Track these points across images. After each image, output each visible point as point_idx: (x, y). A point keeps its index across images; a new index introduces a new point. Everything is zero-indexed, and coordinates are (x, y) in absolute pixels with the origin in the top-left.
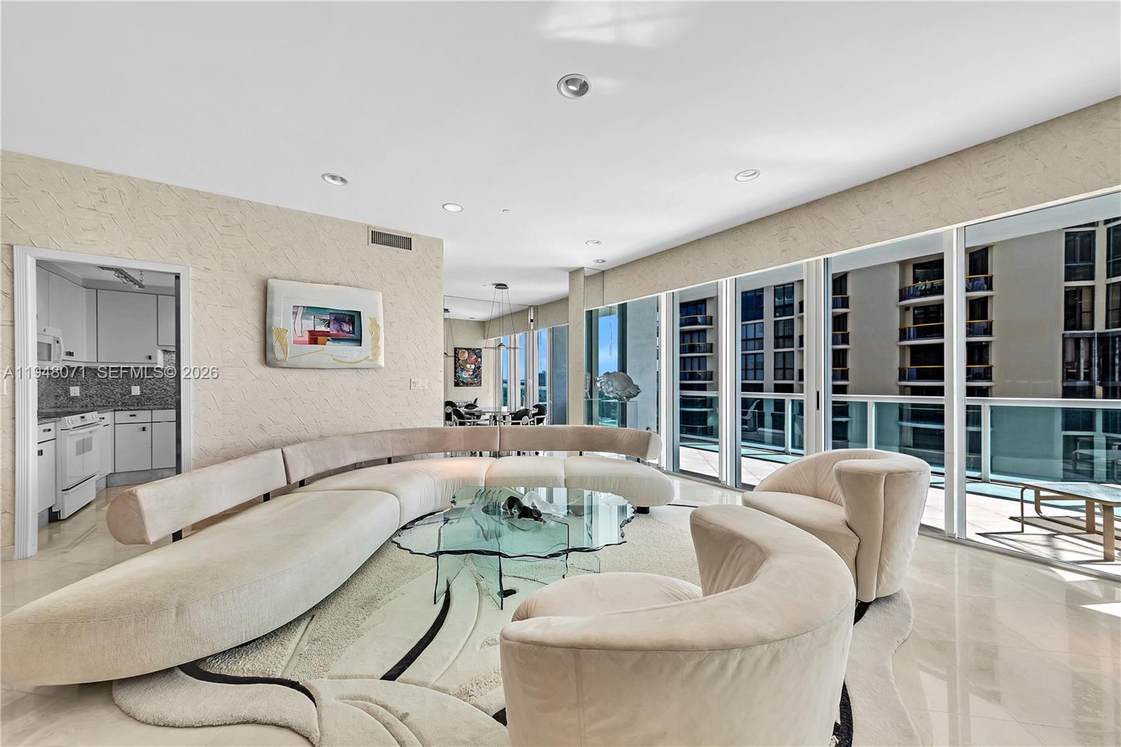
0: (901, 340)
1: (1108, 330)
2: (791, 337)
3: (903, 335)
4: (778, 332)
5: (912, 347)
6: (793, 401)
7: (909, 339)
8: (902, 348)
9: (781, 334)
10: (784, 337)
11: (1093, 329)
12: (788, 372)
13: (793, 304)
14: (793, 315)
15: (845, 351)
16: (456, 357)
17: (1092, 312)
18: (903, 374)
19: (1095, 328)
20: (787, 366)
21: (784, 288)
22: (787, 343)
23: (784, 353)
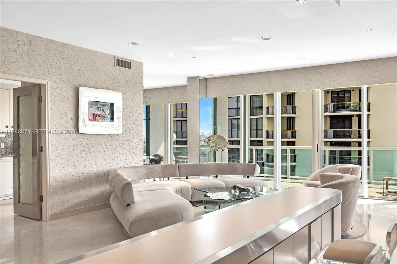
0: (325, 112)
2: (262, 108)
3: (326, 109)
4: (253, 103)
5: (331, 117)
7: (329, 112)
8: (326, 117)
9: (255, 105)
10: (257, 108)
12: (259, 132)
15: (293, 118)
18: (326, 135)
20: (259, 128)
22: (259, 111)
23: (257, 118)
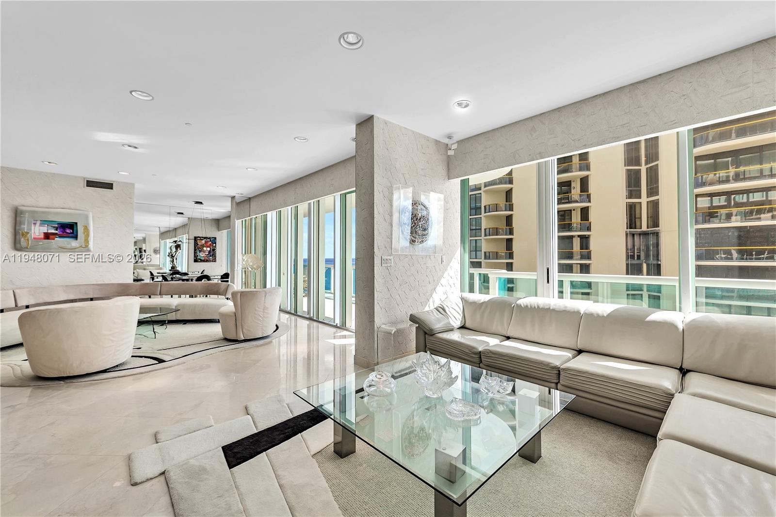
1: (648, 230)
6: (480, 274)
9: (474, 227)
10: (476, 229)
11: (641, 228)
12: (477, 253)
13: (481, 207)
14: (481, 215)
16: (196, 244)
17: (641, 218)
19: (642, 228)
21: (476, 197)
23: (476, 240)
